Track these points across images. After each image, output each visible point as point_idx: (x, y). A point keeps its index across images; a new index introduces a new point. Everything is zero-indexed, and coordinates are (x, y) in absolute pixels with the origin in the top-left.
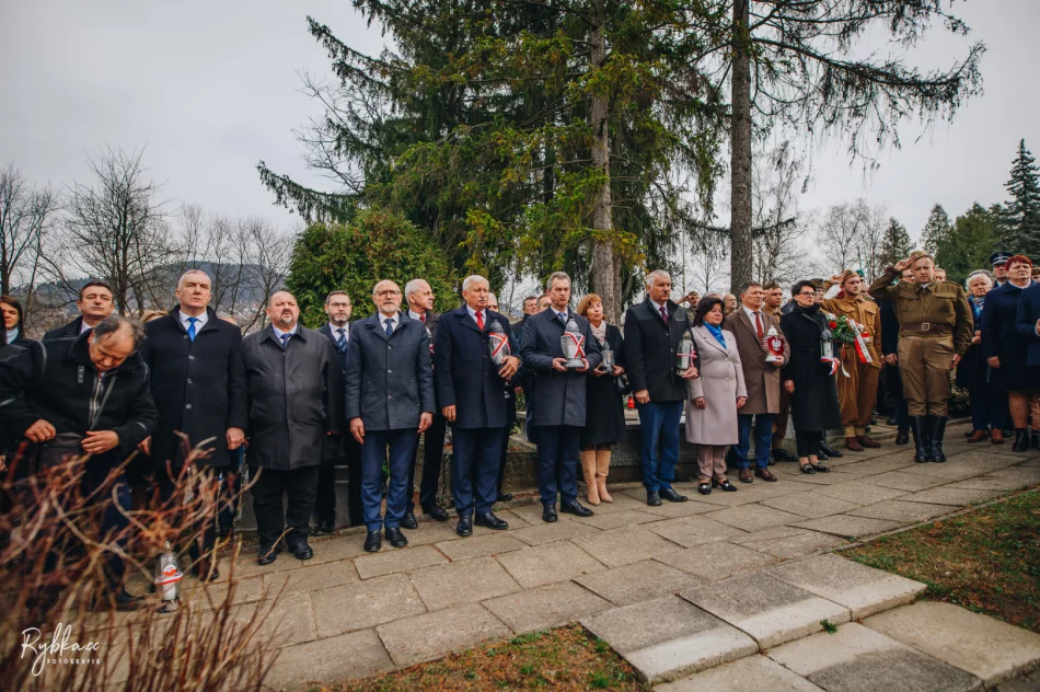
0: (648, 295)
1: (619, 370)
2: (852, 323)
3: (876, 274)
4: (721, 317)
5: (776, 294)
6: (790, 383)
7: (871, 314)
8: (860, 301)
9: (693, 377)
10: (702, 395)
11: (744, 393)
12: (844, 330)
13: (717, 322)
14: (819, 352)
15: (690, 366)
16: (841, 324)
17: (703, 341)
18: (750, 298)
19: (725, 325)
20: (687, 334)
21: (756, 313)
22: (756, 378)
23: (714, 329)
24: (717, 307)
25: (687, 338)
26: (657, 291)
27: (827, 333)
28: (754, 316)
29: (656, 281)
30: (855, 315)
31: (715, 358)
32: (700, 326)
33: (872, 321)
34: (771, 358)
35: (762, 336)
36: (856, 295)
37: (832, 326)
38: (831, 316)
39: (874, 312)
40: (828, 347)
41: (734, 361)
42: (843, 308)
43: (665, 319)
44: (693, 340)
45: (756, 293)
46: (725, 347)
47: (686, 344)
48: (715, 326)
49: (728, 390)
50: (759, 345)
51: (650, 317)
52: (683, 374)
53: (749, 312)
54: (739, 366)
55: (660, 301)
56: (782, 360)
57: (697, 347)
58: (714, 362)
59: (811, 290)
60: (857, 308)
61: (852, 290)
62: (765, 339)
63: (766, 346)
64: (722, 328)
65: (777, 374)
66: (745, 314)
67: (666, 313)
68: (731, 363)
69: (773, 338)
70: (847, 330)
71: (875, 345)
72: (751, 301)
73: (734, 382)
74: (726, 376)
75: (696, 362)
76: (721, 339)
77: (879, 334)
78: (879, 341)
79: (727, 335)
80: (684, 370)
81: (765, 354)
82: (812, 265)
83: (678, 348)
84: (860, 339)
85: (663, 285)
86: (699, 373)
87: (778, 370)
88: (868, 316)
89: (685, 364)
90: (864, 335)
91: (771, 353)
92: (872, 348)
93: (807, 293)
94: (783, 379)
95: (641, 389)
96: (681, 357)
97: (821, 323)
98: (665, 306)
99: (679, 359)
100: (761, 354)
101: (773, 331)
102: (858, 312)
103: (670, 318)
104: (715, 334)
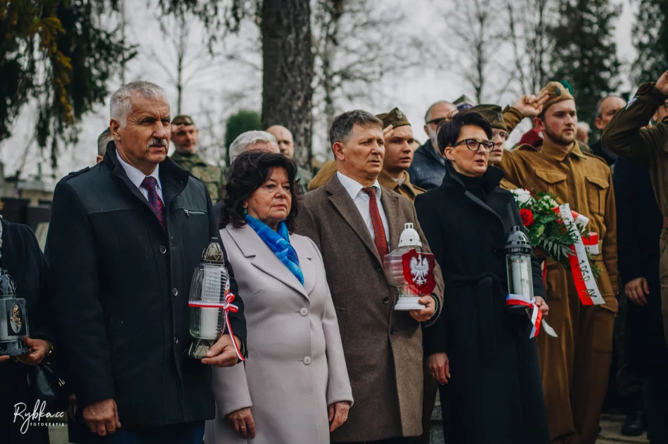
0: (112, 146)
1: (40, 349)
2: (566, 212)
3: (546, 68)
4: (287, 202)
5: (399, 140)
6: (441, 360)
7: (598, 188)
8: (576, 158)
9: (231, 362)
10: (247, 402)
11: (345, 391)
12: (549, 227)
13: (277, 213)
14: (504, 282)
15: (222, 331)
16: (544, 213)
17: (246, 264)
18: (357, 154)
19: (298, 221)
20: (213, 249)
21: (369, 192)
22: (374, 351)
23: (272, 234)
24: (278, 175)
25: (215, 261)
26: (136, 136)
27: (519, 236)
28: (366, 197)
29: (136, 110)
30: (566, 189)
31: (276, 308)
32: (238, 226)
33: (599, 203)
34: (409, 302)
35: (386, 248)
36: (567, 143)
37: (528, 218)
38: (523, 196)
39: (604, 183)
40: (522, 270)
41: (322, 314)
42: (541, 172)
43: (157, 210)
44: (228, 265)
45: (370, 141)
46: (300, 278)
47: (212, 276)
48: (275, 223)
49: (310, 389)
50: (379, 269)
51: (118, 206)
52: (206, 354)
53: (353, 187)
54: (333, 324)
55: (143, 163)
56: (432, 308)
57: (236, 284)
58: (279, 318)
59: (481, 135)
60: (570, 174)
61: (559, 131)
62: (395, 257)
63: (395, 273)
64: (292, 230)
65: (417, 340)
66: (343, 192)
67: (159, 193)
68: (314, 319)
69: (412, 253)
70: (557, 228)
71: (605, 261)
72: (360, 163)
73: (322, 368)
74: (303, 352)
75: (236, 322)
76: (290, 258)
77: (613, 234)
78: (613, 249)
79: (303, 245)
80: (208, 343)
81: (394, 294)
82: (417, 44)
83: (190, 286)
84: (581, 250)
85: (151, 121)
86: (244, 351)
87: (419, 331)
88: (593, 192)
89: (208, 328)
90: (588, 241)
91: (406, 290)
92: (601, 267)
93: (474, 142)
94: (429, 351)
95: (99, 399)
96: (198, 308)
97: (505, 214)
98: (155, 174)
99: (194, 316)
100: (385, 294)
101: (410, 237)
102: (571, 182)
103: (170, 207)
104: (275, 247)
